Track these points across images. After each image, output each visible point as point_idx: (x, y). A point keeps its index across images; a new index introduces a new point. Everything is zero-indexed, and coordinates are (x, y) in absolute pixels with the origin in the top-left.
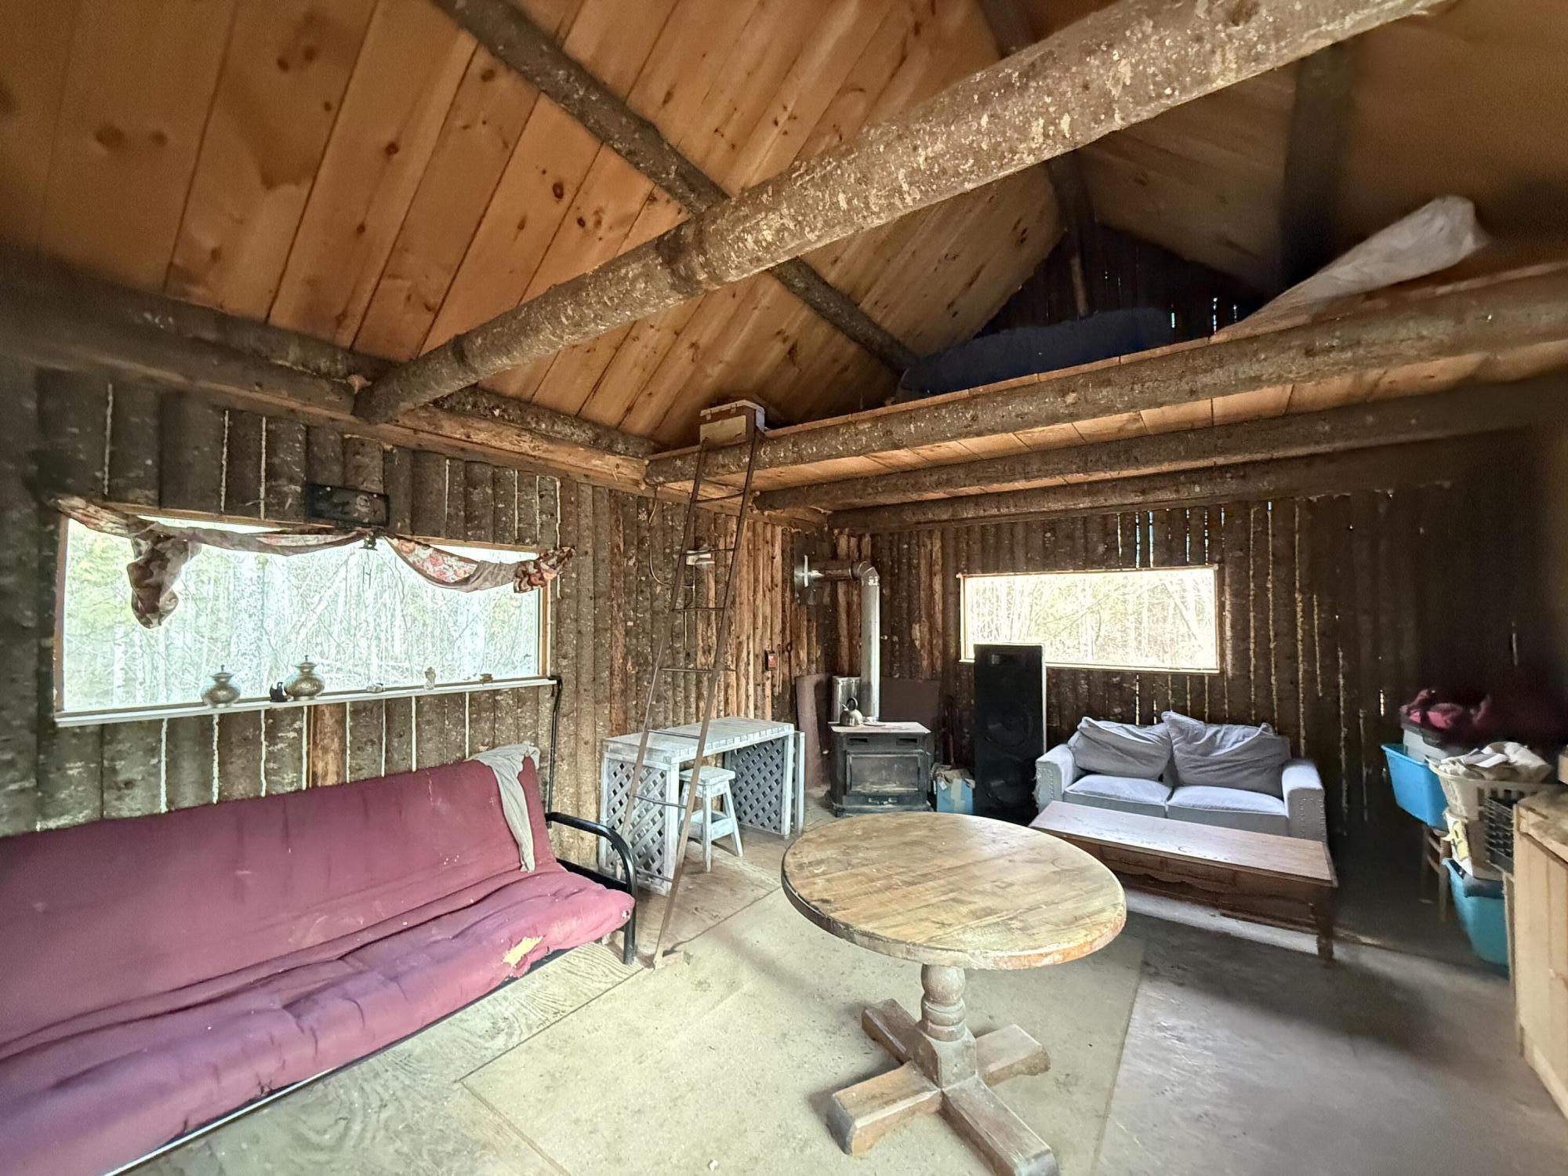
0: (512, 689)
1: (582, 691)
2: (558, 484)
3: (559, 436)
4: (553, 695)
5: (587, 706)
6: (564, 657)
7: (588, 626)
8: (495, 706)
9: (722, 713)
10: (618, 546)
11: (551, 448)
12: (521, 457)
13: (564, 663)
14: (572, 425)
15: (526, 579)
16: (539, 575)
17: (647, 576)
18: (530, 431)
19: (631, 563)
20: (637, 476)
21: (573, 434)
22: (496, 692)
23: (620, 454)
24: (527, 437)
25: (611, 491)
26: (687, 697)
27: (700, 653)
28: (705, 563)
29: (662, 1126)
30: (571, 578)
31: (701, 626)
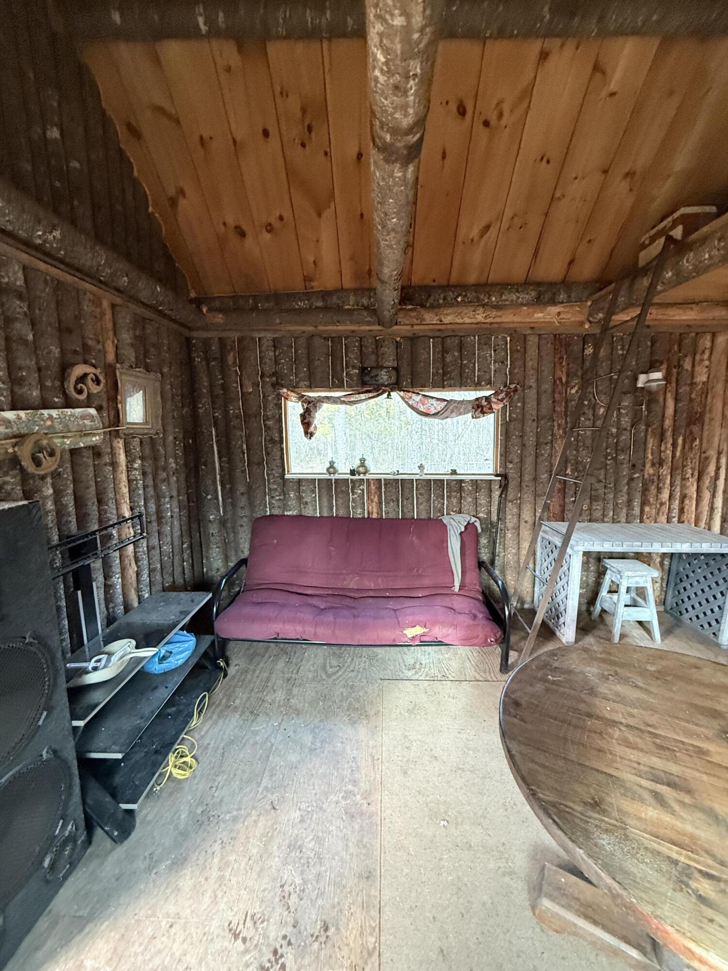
0: (472, 480)
1: (524, 486)
2: (508, 339)
3: (507, 303)
4: (500, 487)
5: (528, 497)
6: (511, 462)
7: (531, 441)
8: (461, 489)
9: (675, 520)
10: (561, 379)
11: (499, 314)
12: (478, 326)
13: (511, 466)
14: (518, 291)
15: (480, 409)
16: (488, 406)
17: (590, 401)
18: (484, 305)
19: (573, 391)
20: (582, 318)
21: (518, 298)
22: (461, 481)
23: (562, 303)
24: (481, 310)
25: (555, 336)
26: (629, 502)
27: (648, 465)
28: (655, 384)
29: (439, 775)
30: (516, 406)
31: (651, 443)
